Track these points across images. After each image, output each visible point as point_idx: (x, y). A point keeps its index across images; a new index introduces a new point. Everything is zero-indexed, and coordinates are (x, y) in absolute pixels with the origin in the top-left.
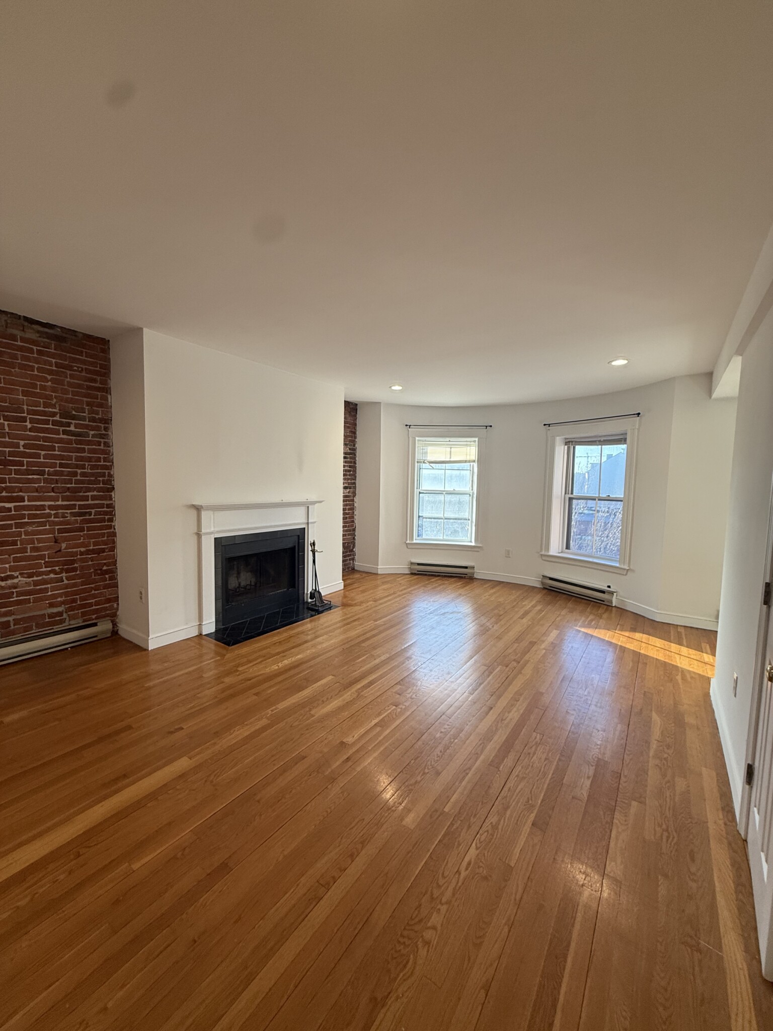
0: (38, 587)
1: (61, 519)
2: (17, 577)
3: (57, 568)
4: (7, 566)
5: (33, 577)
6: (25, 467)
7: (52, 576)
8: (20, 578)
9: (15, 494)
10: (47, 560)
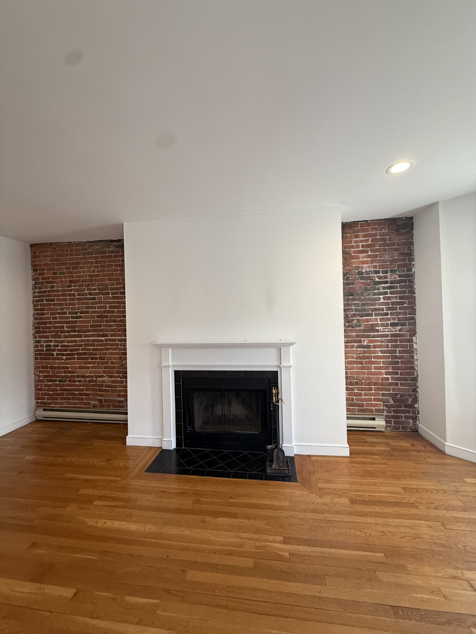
0: (113, 384)
1: (123, 347)
2: (105, 377)
3: (121, 375)
4: (102, 370)
5: (111, 378)
6: (109, 319)
7: (119, 379)
8: (106, 378)
9: (105, 333)
10: (117, 369)
